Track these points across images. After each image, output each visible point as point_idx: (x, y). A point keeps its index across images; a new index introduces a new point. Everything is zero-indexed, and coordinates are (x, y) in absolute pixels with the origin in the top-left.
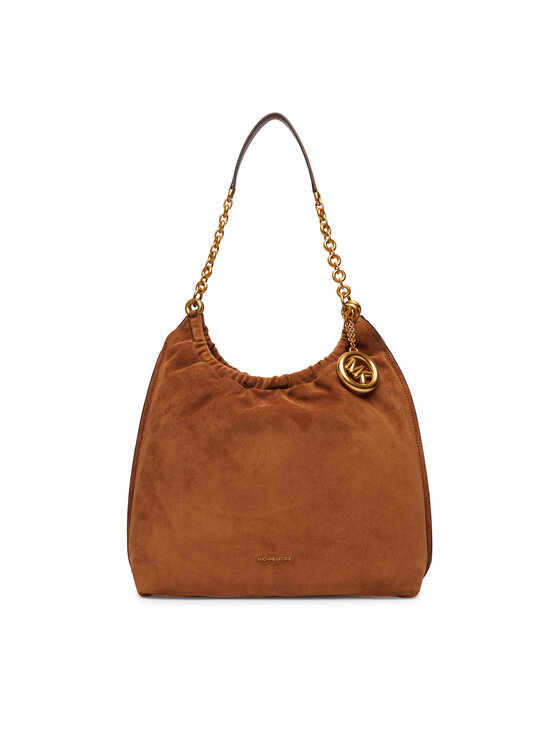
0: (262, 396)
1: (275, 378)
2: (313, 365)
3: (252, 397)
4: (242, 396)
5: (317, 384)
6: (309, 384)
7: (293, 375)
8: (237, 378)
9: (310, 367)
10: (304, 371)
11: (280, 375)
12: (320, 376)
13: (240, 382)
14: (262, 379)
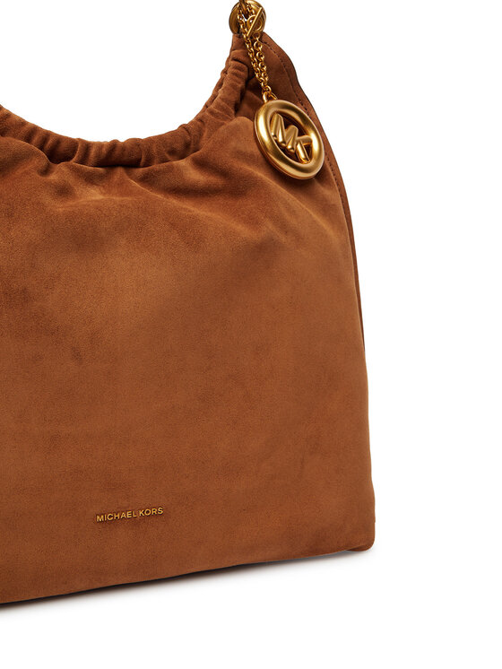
0: (90, 179)
1: (114, 144)
2: (186, 122)
3: (71, 179)
4: (53, 177)
5: (201, 164)
6: (182, 163)
7: (150, 140)
8: (36, 139)
9: (183, 127)
10: (172, 134)
11: (122, 139)
12: (206, 145)
13: (41, 148)
14: (87, 146)
